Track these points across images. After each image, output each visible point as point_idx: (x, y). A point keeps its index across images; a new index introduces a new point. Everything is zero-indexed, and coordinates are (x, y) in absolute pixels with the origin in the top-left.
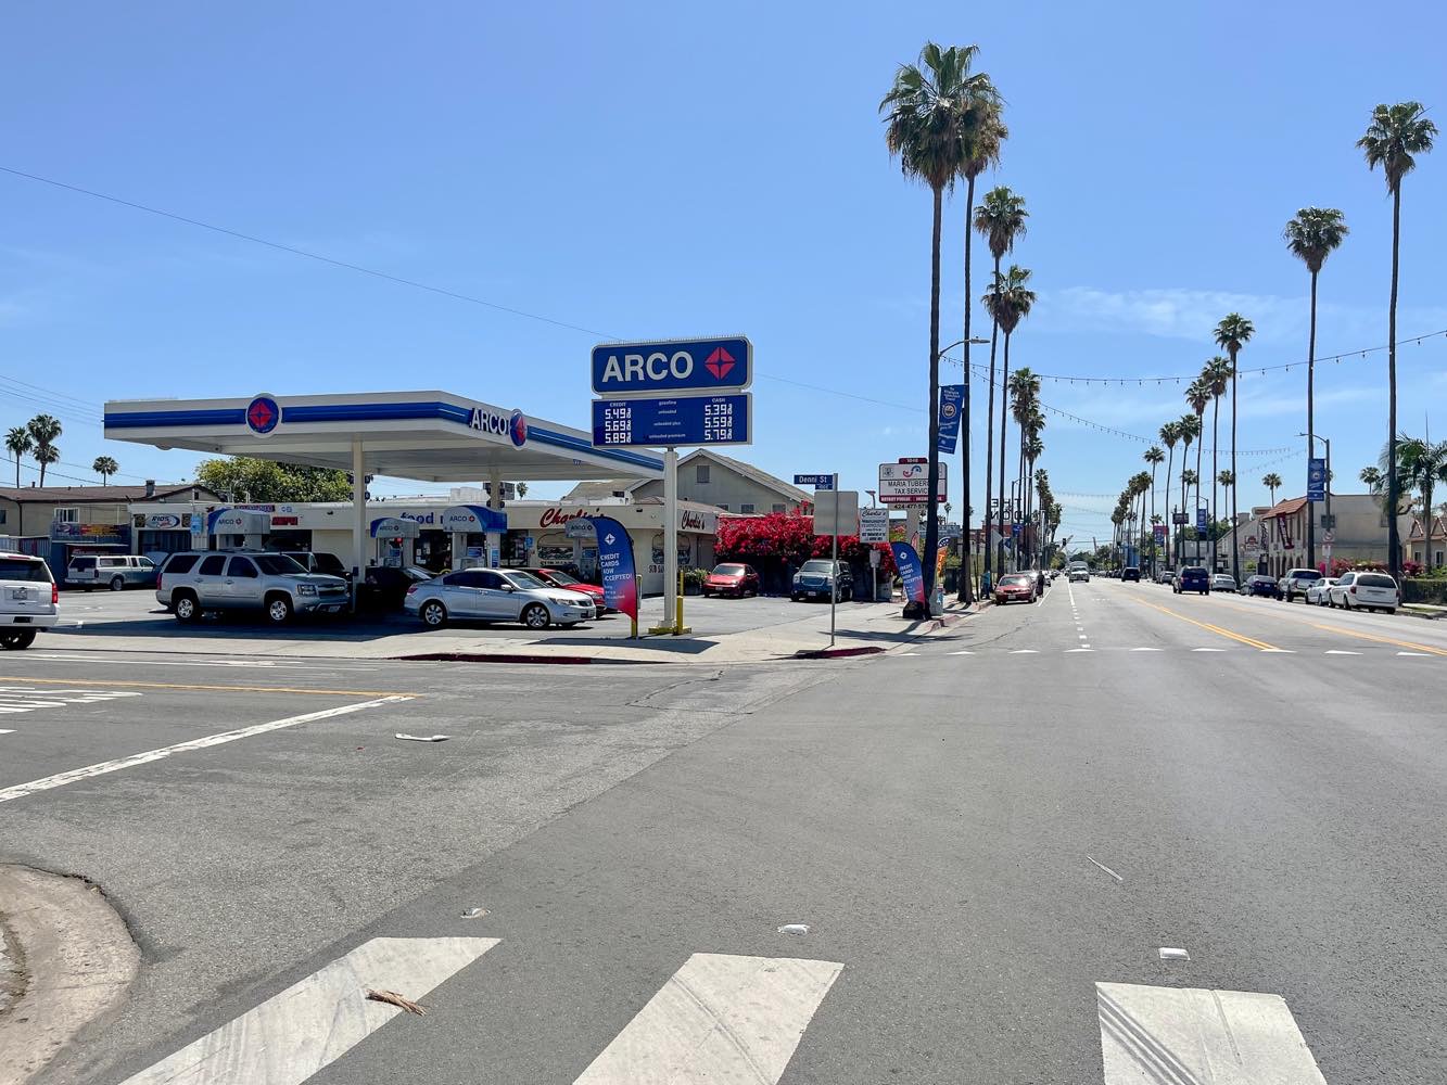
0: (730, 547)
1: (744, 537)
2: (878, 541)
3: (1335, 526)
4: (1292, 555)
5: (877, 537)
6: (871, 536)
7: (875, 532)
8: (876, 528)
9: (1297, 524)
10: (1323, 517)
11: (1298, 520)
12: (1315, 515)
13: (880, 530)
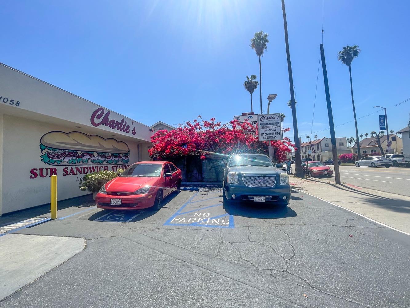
0: (158, 149)
1: (169, 143)
2: (273, 139)
3: (328, 147)
4: (315, 155)
5: (273, 136)
6: (268, 136)
7: (272, 132)
8: (271, 129)
9: (317, 147)
10: (326, 144)
11: (318, 145)
12: (323, 144)
13: (275, 130)
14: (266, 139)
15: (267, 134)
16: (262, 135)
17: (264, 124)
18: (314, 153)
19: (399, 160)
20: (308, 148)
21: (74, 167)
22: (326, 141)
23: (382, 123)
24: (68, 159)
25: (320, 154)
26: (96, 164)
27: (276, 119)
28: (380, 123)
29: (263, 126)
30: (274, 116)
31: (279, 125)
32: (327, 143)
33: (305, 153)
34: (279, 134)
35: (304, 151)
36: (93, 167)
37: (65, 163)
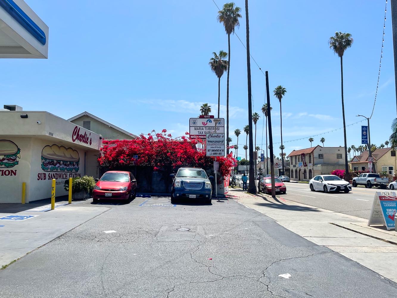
0: (111, 159)
1: (121, 153)
2: (218, 155)
3: (323, 158)
4: (306, 169)
5: (218, 152)
6: (213, 152)
7: (217, 149)
8: (217, 146)
9: (308, 158)
10: (319, 155)
11: (310, 157)
12: (316, 154)
13: (220, 147)
14: (212, 155)
15: (213, 151)
16: (209, 151)
17: (211, 142)
18: (305, 166)
19: (372, 180)
20: (299, 158)
21: (52, 173)
22: (320, 150)
23: (364, 136)
24: (50, 166)
25: (311, 168)
26: (62, 171)
27: (221, 138)
28: (363, 135)
29: (210, 143)
30: (221, 135)
31: (223, 143)
32: (321, 153)
33: (295, 166)
34: (223, 151)
35: (294, 164)
36: (60, 174)
37: (49, 170)
